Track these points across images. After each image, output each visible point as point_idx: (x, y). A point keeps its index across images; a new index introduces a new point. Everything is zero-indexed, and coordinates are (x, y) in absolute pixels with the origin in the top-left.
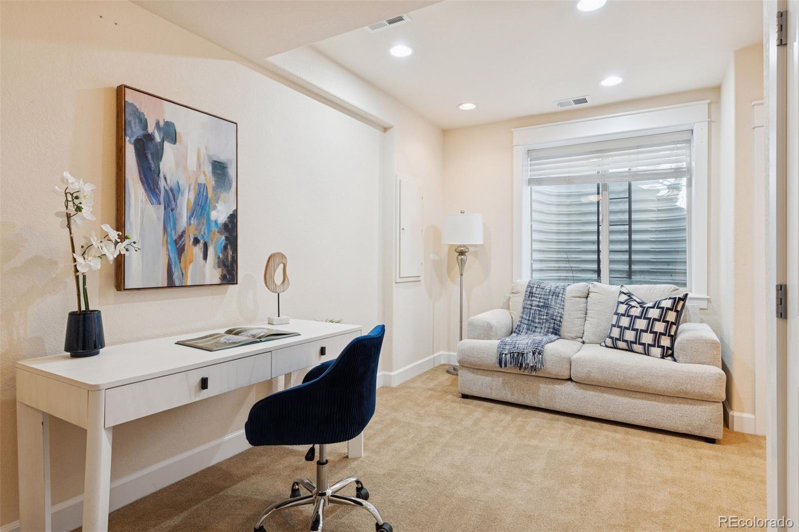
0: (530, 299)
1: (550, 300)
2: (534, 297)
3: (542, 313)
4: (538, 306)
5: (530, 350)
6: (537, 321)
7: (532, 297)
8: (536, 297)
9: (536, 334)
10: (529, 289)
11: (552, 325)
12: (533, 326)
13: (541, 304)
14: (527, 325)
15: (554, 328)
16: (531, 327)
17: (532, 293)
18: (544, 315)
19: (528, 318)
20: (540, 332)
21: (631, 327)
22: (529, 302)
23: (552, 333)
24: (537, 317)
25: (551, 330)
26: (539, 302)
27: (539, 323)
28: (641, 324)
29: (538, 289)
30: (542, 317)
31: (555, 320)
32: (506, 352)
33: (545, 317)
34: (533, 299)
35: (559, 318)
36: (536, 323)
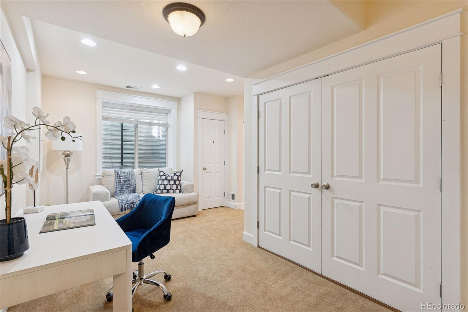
0: (119, 178)
1: (129, 178)
2: (121, 177)
3: (127, 184)
4: (124, 181)
5: (137, 200)
6: (124, 188)
7: (119, 177)
8: (122, 177)
9: (125, 194)
10: (117, 173)
11: (132, 189)
12: (123, 191)
13: (125, 180)
14: (120, 190)
15: (133, 190)
16: (122, 191)
17: (119, 175)
18: (127, 185)
19: (119, 187)
20: (127, 193)
21: (162, 184)
22: (118, 180)
23: (132, 192)
24: (124, 186)
25: (132, 191)
26: (124, 179)
27: (125, 189)
28: (166, 182)
29: (122, 173)
30: (127, 186)
31: (133, 186)
32: (124, 204)
33: (128, 186)
34: (120, 178)
35: (135, 185)
36: (124, 189)
